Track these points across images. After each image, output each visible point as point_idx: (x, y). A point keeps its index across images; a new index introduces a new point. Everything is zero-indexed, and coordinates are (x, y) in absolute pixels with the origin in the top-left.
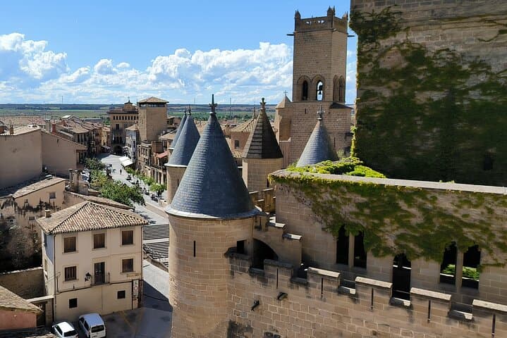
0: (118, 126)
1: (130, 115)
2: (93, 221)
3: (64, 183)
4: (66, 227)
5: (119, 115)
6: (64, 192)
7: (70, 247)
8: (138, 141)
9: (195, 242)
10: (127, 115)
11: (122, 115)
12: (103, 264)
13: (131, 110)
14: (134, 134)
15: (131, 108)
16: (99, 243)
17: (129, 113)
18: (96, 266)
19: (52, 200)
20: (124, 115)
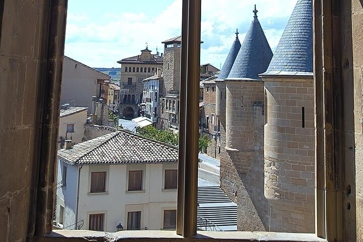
0: (130, 80)
1: (147, 66)
2: (129, 154)
3: (85, 113)
4: (96, 158)
5: (132, 66)
6: (85, 124)
7: (99, 185)
8: (161, 93)
9: (303, 108)
10: (144, 66)
11: (136, 66)
12: (138, 214)
13: (148, 59)
14: (157, 83)
15: (149, 57)
16: (136, 184)
17: (147, 63)
18: (130, 214)
19: (69, 135)
20: (140, 66)
